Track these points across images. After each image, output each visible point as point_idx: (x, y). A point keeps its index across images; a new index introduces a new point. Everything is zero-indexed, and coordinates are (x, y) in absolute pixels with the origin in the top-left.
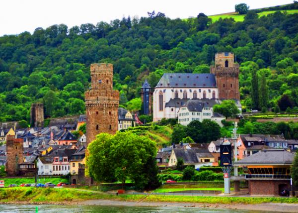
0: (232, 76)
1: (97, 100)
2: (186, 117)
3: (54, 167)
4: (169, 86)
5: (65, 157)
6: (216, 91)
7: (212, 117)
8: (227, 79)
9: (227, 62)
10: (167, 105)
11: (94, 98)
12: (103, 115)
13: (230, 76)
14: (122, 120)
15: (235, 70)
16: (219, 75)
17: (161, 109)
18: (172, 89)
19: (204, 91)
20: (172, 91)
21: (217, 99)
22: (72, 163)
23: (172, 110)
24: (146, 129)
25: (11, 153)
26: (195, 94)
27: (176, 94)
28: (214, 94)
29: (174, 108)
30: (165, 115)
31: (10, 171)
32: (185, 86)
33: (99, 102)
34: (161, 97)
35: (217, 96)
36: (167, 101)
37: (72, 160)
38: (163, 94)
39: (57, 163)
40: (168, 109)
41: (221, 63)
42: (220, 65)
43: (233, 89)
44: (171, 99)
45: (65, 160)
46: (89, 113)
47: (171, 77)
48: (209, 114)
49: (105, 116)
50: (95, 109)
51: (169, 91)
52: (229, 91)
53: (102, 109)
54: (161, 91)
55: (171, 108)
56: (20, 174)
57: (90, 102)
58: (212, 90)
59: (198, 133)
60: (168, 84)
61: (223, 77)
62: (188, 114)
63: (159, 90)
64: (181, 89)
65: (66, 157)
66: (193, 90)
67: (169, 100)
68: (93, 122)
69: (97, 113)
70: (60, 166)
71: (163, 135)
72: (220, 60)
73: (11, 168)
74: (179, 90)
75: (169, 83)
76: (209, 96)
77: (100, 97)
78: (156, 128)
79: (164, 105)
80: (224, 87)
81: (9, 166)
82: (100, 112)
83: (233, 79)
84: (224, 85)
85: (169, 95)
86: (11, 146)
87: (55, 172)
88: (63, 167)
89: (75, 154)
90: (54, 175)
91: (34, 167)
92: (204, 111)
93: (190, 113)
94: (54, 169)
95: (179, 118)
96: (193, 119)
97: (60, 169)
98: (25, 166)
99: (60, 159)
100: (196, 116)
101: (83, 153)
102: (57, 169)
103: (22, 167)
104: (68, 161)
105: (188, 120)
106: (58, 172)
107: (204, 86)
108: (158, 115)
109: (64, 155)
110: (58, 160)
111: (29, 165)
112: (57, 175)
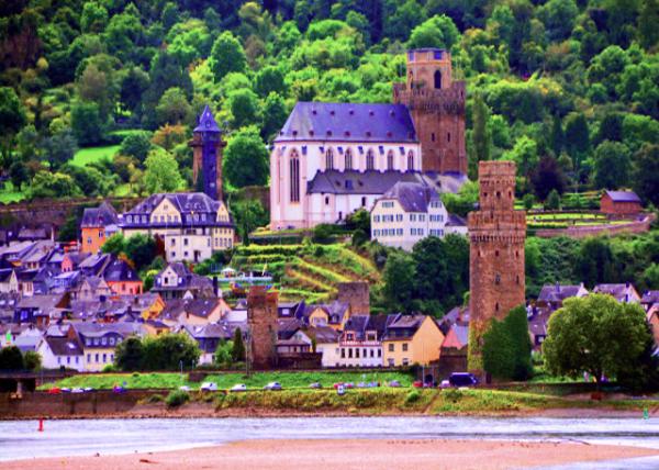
0: (449, 113)
1: (498, 229)
2: (395, 225)
3: (343, 350)
4: (313, 137)
5: (369, 332)
6: (416, 150)
7: (447, 225)
8: (439, 120)
9: (438, 75)
10: (311, 188)
11: (492, 225)
12: (507, 257)
13: (445, 112)
14: (211, 226)
15: (457, 97)
16: (423, 110)
17: (295, 197)
18: (321, 145)
19: (391, 152)
20: (322, 149)
21: (419, 172)
22: (386, 345)
23: (327, 201)
24: (293, 252)
26: (370, 158)
27: (330, 158)
28: (411, 159)
29: (331, 197)
30: (307, 213)
32: (347, 137)
33: (501, 233)
34: (295, 166)
35: (418, 166)
36: (311, 177)
37: (386, 338)
38: (301, 158)
39: (351, 343)
40: (317, 199)
41: (423, 77)
42: (424, 83)
43: (452, 145)
44: (319, 171)
45: (371, 338)
46: (482, 254)
47: (315, 113)
48: (439, 218)
49: (510, 260)
50: (493, 246)
51: (313, 149)
52: (445, 150)
53: (506, 247)
54: (294, 150)
55: (326, 195)
56: (278, 363)
57: (484, 233)
58: (407, 148)
59: (440, 268)
60: (312, 133)
61: (431, 116)
62: (400, 218)
63: (290, 147)
64: (340, 145)
65: (374, 332)
66: (366, 148)
67: (315, 172)
68: (490, 270)
69: (497, 253)
70: (358, 350)
71: (345, 271)
72: (423, 71)
73: (261, 353)
74: (335, 147)
75: (311, 128)
76: (401, 164)
77: (502, 224)
78: (320, 252)
79: (303, 186)
80: (433, 139)
82: (502, 252)
83: (453, 121)
84: (433, 135)
85: (313, 163)
87: (347, 361)
88: (365, 351)
89: (392, 325)
90: (344, 366)
91: (311, 350)
92: (432, 210)
93: (406, 216)
94: (343, 356)
95: (374, 226)
96: (412, 231)
97: (358, 355)
98: (292, 350)
99: (359, 334)
100: (417, 224)
101: (410, 324)
102: (350, 356)
103: (284, 350)
104: (378, 339)
105: (401, 232)
106: (354, 361)
107: (390, 139)
108: (286, 213)
109: (368, 328)
110: (354, 338)
111: (302, 346)
112: (351, 366)
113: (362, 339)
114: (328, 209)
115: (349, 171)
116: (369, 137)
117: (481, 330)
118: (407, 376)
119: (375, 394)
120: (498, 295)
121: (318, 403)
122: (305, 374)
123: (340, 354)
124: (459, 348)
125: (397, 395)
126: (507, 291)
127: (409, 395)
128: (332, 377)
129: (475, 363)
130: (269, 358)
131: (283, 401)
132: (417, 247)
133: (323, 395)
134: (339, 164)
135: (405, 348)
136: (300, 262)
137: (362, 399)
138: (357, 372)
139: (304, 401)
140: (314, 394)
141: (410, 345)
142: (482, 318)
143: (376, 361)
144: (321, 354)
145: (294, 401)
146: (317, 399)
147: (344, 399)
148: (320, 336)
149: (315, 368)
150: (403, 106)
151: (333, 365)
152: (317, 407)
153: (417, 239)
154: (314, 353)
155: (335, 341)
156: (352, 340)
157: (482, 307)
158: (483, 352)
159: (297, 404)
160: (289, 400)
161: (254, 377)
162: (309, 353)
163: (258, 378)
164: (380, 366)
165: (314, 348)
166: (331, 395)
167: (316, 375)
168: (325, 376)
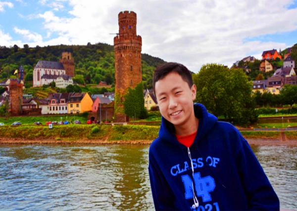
2: (61, 83)
3: (51, 107)
4: (43, 67)
5: (62, 100)
6: (64, 71)
8: (69, 66)
9: (68, 57)
10: (42, 78)
12: (136, 57)
16: (66, 63)
17: (38, 80)
19: (59, 71)
22: (69, 105)
25: (15, 95)
26: (55, 72)
27: (46, 72)
29: (46, 79)
30: (41, 83)
31: (14, 111)
32: (50, 68)
34: (38, 73)
36: (42, 75)
38: (40, 71)
39: (54, 104)
40: (43, 80)
42: (65, 58)
44: (44, 74)
45: (63, 102)
46: (123, 55)
47: (43, 63)
48: (71, 82)
50: (129, 51)
51: (43, 70)
53: (135, 52)
56: (23, 113)
58: (62, 71)
62: (62, 81)
63: (37, 69)
66: (54, 70)
68: (128, 63)
70: (57, 107)
72: (65, 56)
73: (15, 109)
74: (47, 69)
75: (42, 65)
76: (61, 74)
78: (44, 89)
79: (40, 77)
80: (68, 69)
81: (13, 107)
85: (42, 72)
86: (14, 90)
87: (52, 112)
88: (60, 108)
89: (72, 96)
90: (51, 114)
91: (37, 107)
92: (69, 80)
93: (64, 81)
94: (51, 110)
95: (56, 84)
96: (65, 85)
97: (57, 109)
98: (28, 107)
99: (57, 101)
100: (66, 83)
101: (80, 96)
102: (54, 109)
103: (25, 107)
104: (66, 102)
105: (63, 85)
106: (55, 112)
107: (59, 69)
108: (37, 83)
109: (61, 98)
110: (55, 102)
111: (32, 105)
112: (54, 114)
113: (59, 102)
114: (46, 82)
115: (50, 74)
116: (54, 68)
117: (123, 94)
118: (82, 118)
119: (71, 129)
120: (132, 76)
121: (37, 135)
122: (33, 118)
123: (49, 109)
124: (108, 104)
125: (85, 129)
126: (136, 74)
127: (93, 129)
128: (46, 119)
129: (120, 110)
130: (18, 111)
131: (17, 133)
132: (67, 87)
133: (41, 129)
134: (48, 73)
135: (78, 106)
136: (39, 91)
137: (64, 132)
138: (58, 116)
139: (29, 133)
140: (35, 129)
141: (80, 104)
142: (124, 87)
143: (65, 112)
144: (41, 109)
145: (23, 133)
146: (37, 132)
147: (53, 132)
148: (41, 102)
149: (38, 115)
150: (61, 63)
151: (46, 113)
152: (37, 137)
153: (66, 86)
154: (38, 108)
155: (47, 104)
156: (54, 103)
157: (124, 82)
158: (125, 105)
159: (24, 135)
160: (20, 132)
161: (10, 119)
162: (36, 109)
163: (12, 120)
164: (66, 114)
165: (38, 107)
166: (45, 129)
167: (38, 118)
168: (42, 118)
